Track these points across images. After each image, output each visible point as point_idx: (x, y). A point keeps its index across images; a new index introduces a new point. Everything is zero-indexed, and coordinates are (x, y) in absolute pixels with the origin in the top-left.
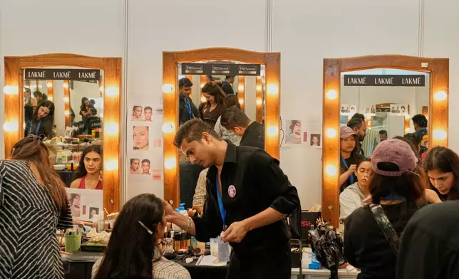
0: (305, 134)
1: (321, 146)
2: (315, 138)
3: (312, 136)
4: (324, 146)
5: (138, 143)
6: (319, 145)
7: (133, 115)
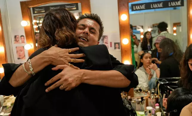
0: (111, 43)
1: (120, 50)
2: (117, 45)
3: (115, 44)
4: (121, 49)
5: (20, 56)
6: (119, 48)
7: (15, 40)
